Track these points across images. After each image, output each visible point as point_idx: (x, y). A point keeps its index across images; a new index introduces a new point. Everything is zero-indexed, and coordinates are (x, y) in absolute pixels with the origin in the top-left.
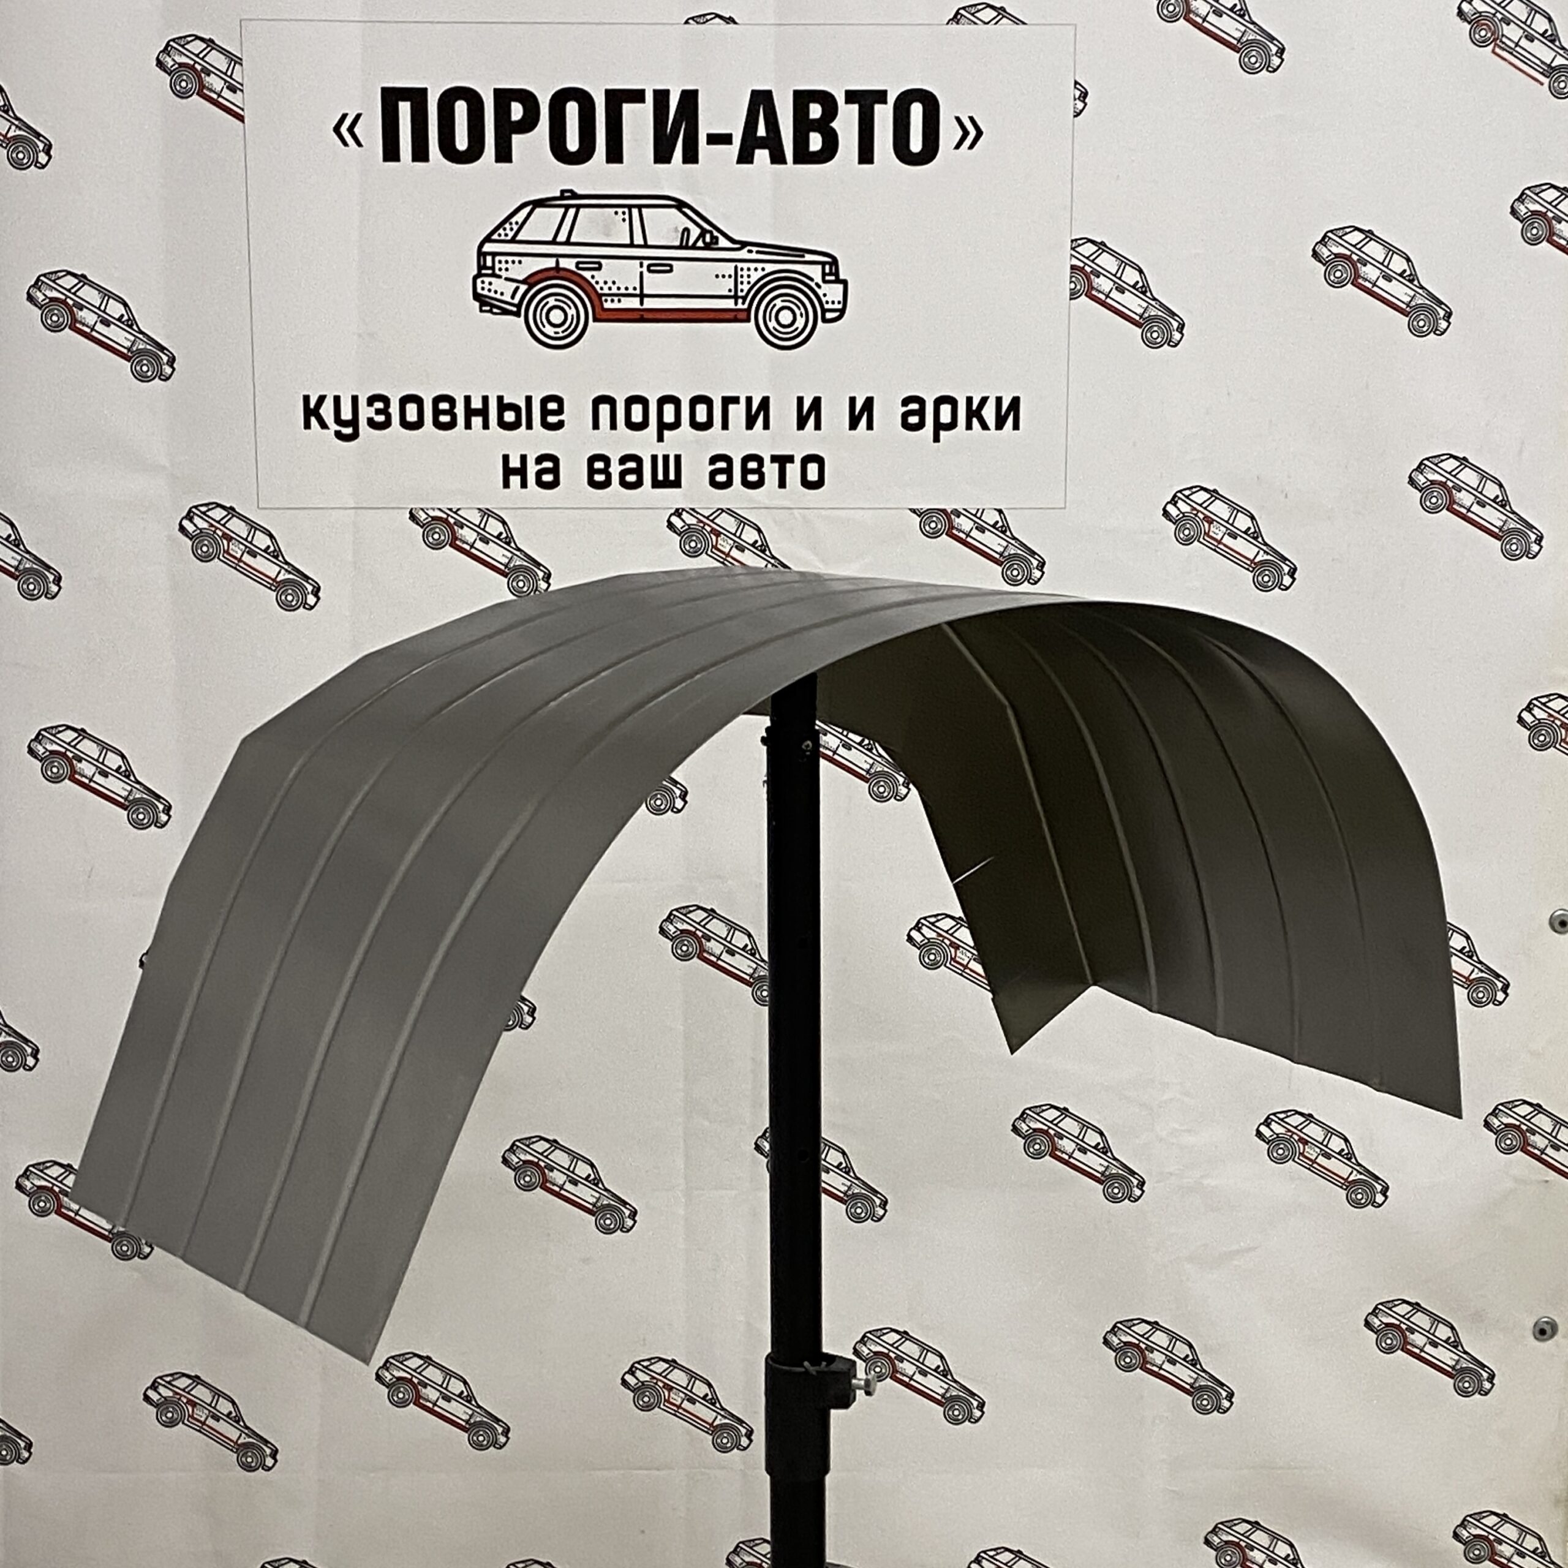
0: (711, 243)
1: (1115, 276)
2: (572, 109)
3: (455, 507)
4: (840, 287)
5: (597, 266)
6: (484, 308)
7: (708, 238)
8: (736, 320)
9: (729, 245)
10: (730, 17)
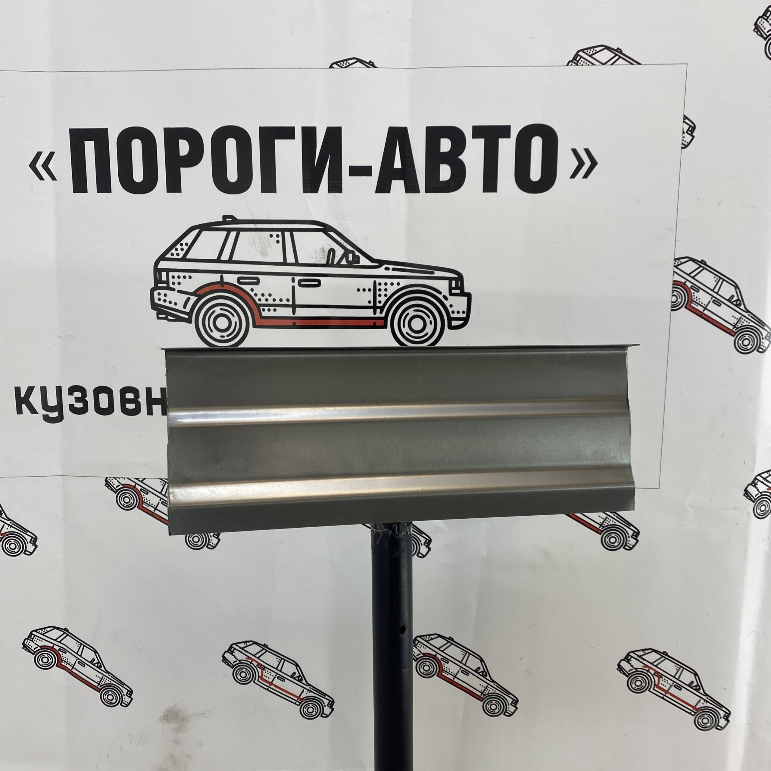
0: (353, 261)
1: (713, 290)
2: (231, 145)
3: (141, 477)
4: (466, 298)
5: (255, 281)
6: (160, 316)
7: (350, 256)
8: (375, 327)
9: (369, 263)
10: (370, 62)
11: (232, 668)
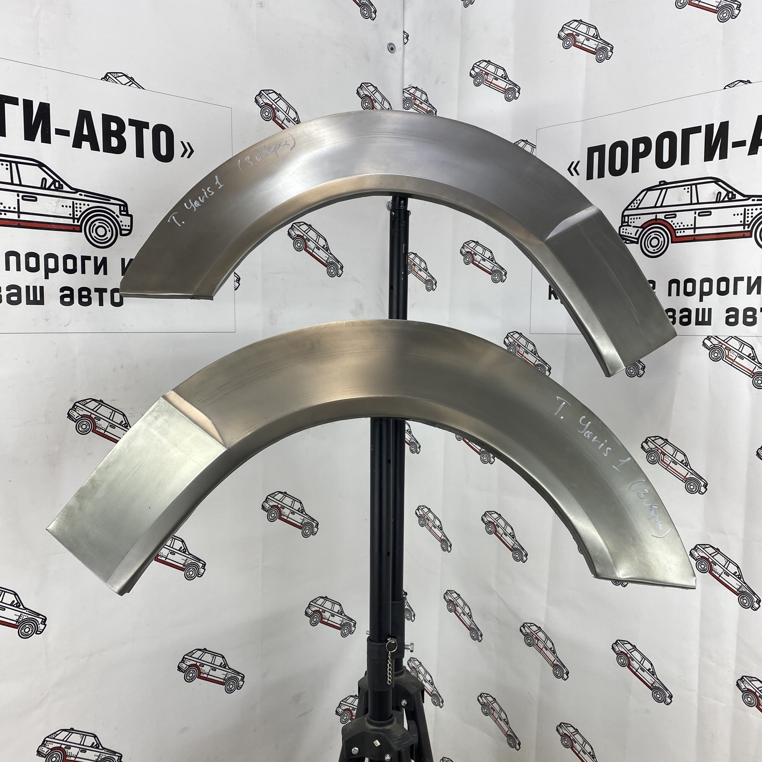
0: (732, 198)
2: (666, 141)
5: (674, 216)
7: (730, 195)
9: (742, 198)
10: (748, 80)
11: (646, 453)
